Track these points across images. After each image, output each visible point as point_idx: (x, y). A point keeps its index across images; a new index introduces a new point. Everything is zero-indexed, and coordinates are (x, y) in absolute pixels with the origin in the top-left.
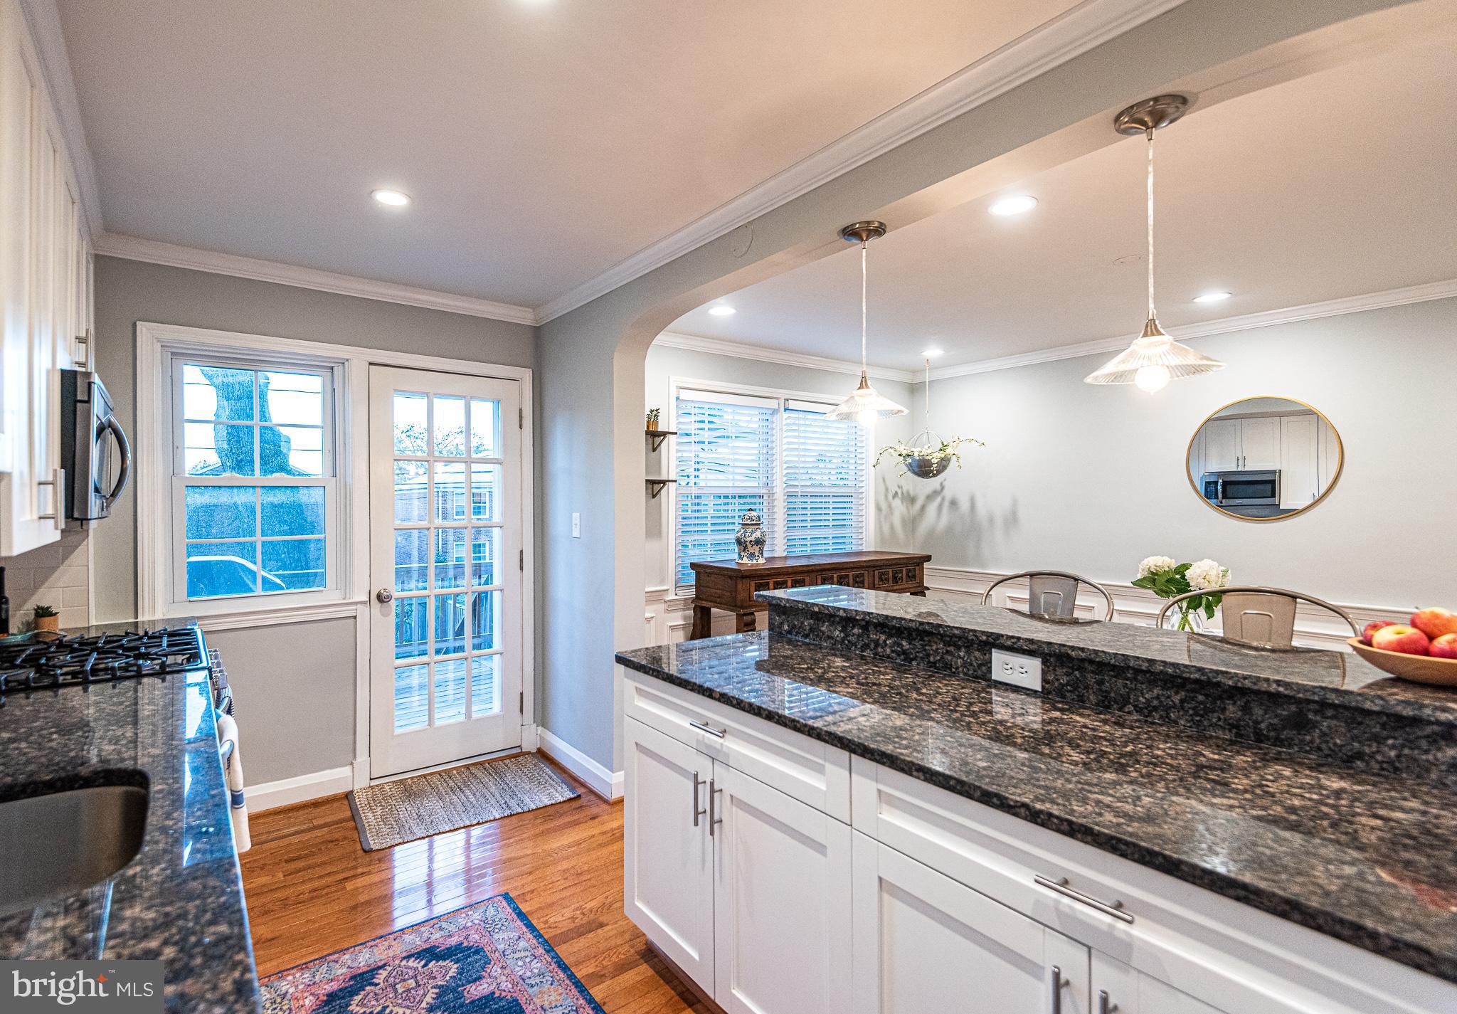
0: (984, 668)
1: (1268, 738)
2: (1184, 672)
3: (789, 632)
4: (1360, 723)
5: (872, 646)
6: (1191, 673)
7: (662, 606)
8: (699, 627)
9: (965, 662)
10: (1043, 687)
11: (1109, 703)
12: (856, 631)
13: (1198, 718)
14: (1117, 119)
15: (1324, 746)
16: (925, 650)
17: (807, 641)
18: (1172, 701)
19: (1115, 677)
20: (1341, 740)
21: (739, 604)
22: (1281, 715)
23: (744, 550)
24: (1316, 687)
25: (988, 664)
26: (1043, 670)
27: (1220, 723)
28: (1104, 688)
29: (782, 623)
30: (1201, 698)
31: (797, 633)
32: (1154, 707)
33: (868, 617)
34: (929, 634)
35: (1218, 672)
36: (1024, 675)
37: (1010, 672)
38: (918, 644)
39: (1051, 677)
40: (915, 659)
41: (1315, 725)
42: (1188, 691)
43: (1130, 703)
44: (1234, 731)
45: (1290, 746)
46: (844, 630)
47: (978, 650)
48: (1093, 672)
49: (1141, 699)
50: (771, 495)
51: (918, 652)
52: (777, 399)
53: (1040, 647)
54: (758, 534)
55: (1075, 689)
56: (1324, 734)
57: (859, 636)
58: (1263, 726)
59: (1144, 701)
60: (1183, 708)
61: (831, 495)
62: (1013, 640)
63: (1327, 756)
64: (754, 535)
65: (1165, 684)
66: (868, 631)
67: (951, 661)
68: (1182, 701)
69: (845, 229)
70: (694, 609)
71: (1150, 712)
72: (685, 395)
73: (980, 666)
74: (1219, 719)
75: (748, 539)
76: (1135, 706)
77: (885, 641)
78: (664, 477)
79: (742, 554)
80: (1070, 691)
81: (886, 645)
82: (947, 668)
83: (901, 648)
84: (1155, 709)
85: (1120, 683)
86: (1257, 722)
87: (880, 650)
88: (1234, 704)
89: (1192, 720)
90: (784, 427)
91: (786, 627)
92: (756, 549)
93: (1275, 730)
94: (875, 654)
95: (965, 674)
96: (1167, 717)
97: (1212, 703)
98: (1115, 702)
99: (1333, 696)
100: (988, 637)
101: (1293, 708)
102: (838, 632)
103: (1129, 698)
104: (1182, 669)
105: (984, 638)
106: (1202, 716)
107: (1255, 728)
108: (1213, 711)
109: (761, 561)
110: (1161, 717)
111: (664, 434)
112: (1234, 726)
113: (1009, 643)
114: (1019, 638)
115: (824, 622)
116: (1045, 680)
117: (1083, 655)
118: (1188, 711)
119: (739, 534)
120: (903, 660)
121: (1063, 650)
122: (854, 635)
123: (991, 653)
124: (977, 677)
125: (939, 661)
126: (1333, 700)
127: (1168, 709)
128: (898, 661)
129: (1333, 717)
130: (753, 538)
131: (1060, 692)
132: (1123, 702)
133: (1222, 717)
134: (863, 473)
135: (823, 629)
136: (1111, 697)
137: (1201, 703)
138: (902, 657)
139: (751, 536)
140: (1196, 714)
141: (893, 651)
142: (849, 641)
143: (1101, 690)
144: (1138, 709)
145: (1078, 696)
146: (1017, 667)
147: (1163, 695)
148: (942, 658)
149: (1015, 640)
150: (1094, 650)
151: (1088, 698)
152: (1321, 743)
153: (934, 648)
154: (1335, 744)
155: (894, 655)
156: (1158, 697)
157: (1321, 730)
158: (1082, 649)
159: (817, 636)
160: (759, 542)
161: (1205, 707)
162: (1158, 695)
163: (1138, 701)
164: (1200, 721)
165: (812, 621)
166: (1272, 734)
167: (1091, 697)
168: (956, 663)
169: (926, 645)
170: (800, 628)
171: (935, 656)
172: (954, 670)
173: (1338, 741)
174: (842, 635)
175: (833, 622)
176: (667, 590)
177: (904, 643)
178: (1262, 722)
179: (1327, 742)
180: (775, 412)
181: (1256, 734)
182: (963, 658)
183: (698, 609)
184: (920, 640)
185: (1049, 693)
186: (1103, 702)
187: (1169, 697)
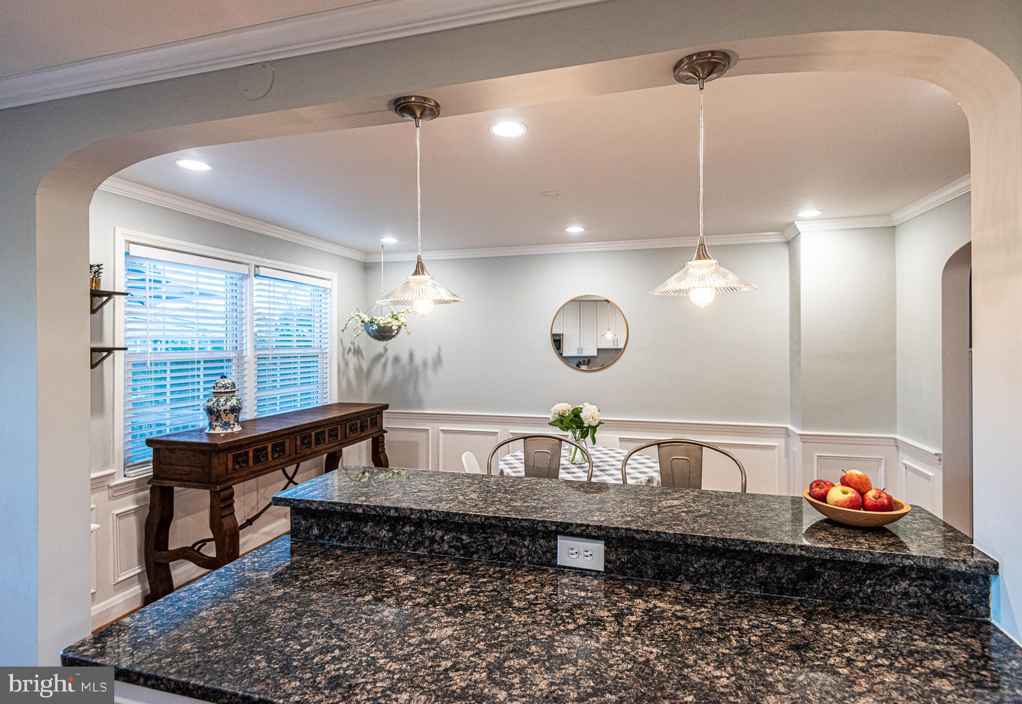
0: (549, 555)
1: (787, 590)
2: (732, 545)
3: (321, 536)
4: (849, 571)
5: (427, 543)
6: (736, 545)
7: (106, 493)
8: (158, 508)
9: (530, 551)
10: (606, 567)
11: (664, 575)
12: (407, 529)
13: (736, 580)
14: (677, 66)
15: (826, 591)
16: (488, 542)
17: (345, 545)
18: (716, 568)
19: (668, 551)
20: (837, 585)
21: (214, 479)
22: (796, 570)
23: (217, 420)
24: (828, 549)
25: (553, 551)
26: (605, 551)
27: (752, 582)
28: (659, 562)
29: (311, 527)
30: (738, 563)
31: (331, 537)
32: (701, 574)
33: (425, 516)
34: (491, 526)
35: (757, 543)
36: (589, 558)
37: (575, 556)
38: (480, 537)
39: (613, 557)
40: (476, 552)
41: (820, 575)
42: (728, 558)
43: (682, 573)
44: (763, 587)
45: (803, 594)
46: (392, 529)
47: (543, 538)
48: (650, 549)
49: (691, 569)
50: (240, 358)
51: (480, 545)
52: (247, 264)
53: (608, 532)
54: (234, 402)
55: (635, 565)
56: (826, 582)
57: (411, 533)
58: (783, 581)
59: (693, 570)
60: (724, 573)
61: (299, 356)
62: (582, 528)
63: (827, 599)
64: (229, 403)
65: (710, 554)
66: (422, 527)
67: (515, 551)
68: (724, 567)
69: (398, 100)
70: (151, 489)
71: (698, 579)
72: (135, 250)
73: (544, 553)
74: (752, 578)
75: (222, 408)
76: (685, 576)
77: (442, 537)
78: (108, 344)
79: (215, 424)
80: (630, 568)
81: (443, 541)
82: (511, 558)
83: (461, 543)
84: (702, 576)
85: (673, 556)
86: (779, 579)
87: (436, 546)
88: (763, 565)
89: (731, 582)
90: (254, 292)
91: (316, 531)
92: (231, 418)
93: (792, 583)
94: (431, 552)
95: (530, 562)
96: (712, 582)
97: (746, 567)
98: (670, 574)
99: (839, 555)
100: (557, 526)
101: (805, 564)
102: (384, 532)
103: (681, 569)
104: (729, 542)
105: (554, 528)
106: (739, 578)
107: (778, 583)
108: (747, 573)
109: (237, 428)
110: (707, 582)
111: (110, 295)
112: (763, 584)
113: (578, 531)
114: (588, 526)
115: (368, 522)
116: (607, 561)
117: (647, 537)
118: (728, 575)
119: (211, 404)
120: (462, 555)
121: (629, 534)
122: (404, 533)
123: (557, 540)
124: (542, 564)
125: (503, 551)
126: (839, 558)
127: (712, 575)
128: (457, 556)
129: (830, 569)
130: (228, 407)
131: (621, 570)
132: (675, 573)
133: (754, 577)
134: (328, 335)
135: (365, 530)
136: (666, 570)
137: (739, 567)
138: (462, 552)
139: (226, 404)
140: (734, 577)
141: (451, 547)
142: (398, 541)
143: (657, 564)
144: (689, 579)
145: (637, 572)
146: (582, 551)
147: (709, 564)
148: (506, 548)
149: (584, 528)
150: (657, 532)
151: (646, 573)
152: (823, 589)
153: (497, 539)
154: (833, 588)
155: (452, 550)
156: (704, 566)
157: (823, 579)
158: (646, 532)
159: (358, 538)
160: (235, 410)
161: (741, 570)
162: (705, 564)
163: (688, 570)
164: (737, 582)
165: (351, 523)
166: (791, 586)
167: (649, 572)
168: (520, 552)
169: (489, 537)
170: (334, 531)
171: (498, 547)
172: (518, 559)
173: (835, 586)
174: (390, 535)
175: (379, 522)
176: (113, 474)
177: (464, 537)
178: (783, 578)
179: (828, 588)
180: (244, 277)
181: (778, 587)
182: (528, 548)
183: (158, 491)
184: (483, 533)
185: (612, 572)
186: (659, 574)
187: (713, 565)
